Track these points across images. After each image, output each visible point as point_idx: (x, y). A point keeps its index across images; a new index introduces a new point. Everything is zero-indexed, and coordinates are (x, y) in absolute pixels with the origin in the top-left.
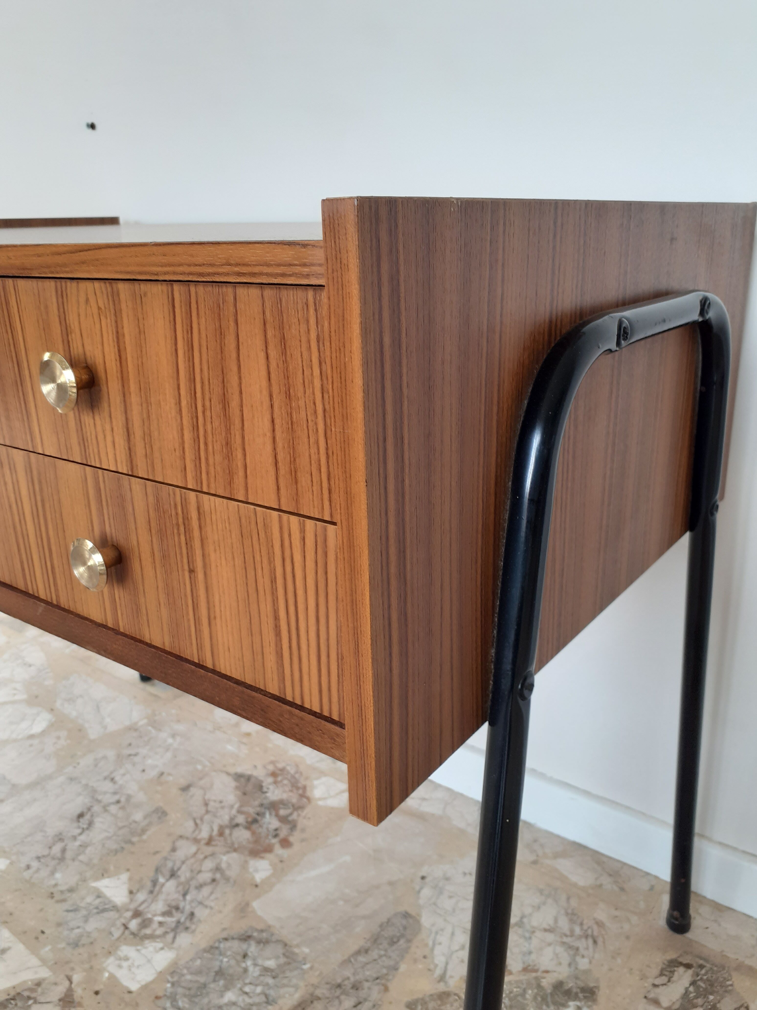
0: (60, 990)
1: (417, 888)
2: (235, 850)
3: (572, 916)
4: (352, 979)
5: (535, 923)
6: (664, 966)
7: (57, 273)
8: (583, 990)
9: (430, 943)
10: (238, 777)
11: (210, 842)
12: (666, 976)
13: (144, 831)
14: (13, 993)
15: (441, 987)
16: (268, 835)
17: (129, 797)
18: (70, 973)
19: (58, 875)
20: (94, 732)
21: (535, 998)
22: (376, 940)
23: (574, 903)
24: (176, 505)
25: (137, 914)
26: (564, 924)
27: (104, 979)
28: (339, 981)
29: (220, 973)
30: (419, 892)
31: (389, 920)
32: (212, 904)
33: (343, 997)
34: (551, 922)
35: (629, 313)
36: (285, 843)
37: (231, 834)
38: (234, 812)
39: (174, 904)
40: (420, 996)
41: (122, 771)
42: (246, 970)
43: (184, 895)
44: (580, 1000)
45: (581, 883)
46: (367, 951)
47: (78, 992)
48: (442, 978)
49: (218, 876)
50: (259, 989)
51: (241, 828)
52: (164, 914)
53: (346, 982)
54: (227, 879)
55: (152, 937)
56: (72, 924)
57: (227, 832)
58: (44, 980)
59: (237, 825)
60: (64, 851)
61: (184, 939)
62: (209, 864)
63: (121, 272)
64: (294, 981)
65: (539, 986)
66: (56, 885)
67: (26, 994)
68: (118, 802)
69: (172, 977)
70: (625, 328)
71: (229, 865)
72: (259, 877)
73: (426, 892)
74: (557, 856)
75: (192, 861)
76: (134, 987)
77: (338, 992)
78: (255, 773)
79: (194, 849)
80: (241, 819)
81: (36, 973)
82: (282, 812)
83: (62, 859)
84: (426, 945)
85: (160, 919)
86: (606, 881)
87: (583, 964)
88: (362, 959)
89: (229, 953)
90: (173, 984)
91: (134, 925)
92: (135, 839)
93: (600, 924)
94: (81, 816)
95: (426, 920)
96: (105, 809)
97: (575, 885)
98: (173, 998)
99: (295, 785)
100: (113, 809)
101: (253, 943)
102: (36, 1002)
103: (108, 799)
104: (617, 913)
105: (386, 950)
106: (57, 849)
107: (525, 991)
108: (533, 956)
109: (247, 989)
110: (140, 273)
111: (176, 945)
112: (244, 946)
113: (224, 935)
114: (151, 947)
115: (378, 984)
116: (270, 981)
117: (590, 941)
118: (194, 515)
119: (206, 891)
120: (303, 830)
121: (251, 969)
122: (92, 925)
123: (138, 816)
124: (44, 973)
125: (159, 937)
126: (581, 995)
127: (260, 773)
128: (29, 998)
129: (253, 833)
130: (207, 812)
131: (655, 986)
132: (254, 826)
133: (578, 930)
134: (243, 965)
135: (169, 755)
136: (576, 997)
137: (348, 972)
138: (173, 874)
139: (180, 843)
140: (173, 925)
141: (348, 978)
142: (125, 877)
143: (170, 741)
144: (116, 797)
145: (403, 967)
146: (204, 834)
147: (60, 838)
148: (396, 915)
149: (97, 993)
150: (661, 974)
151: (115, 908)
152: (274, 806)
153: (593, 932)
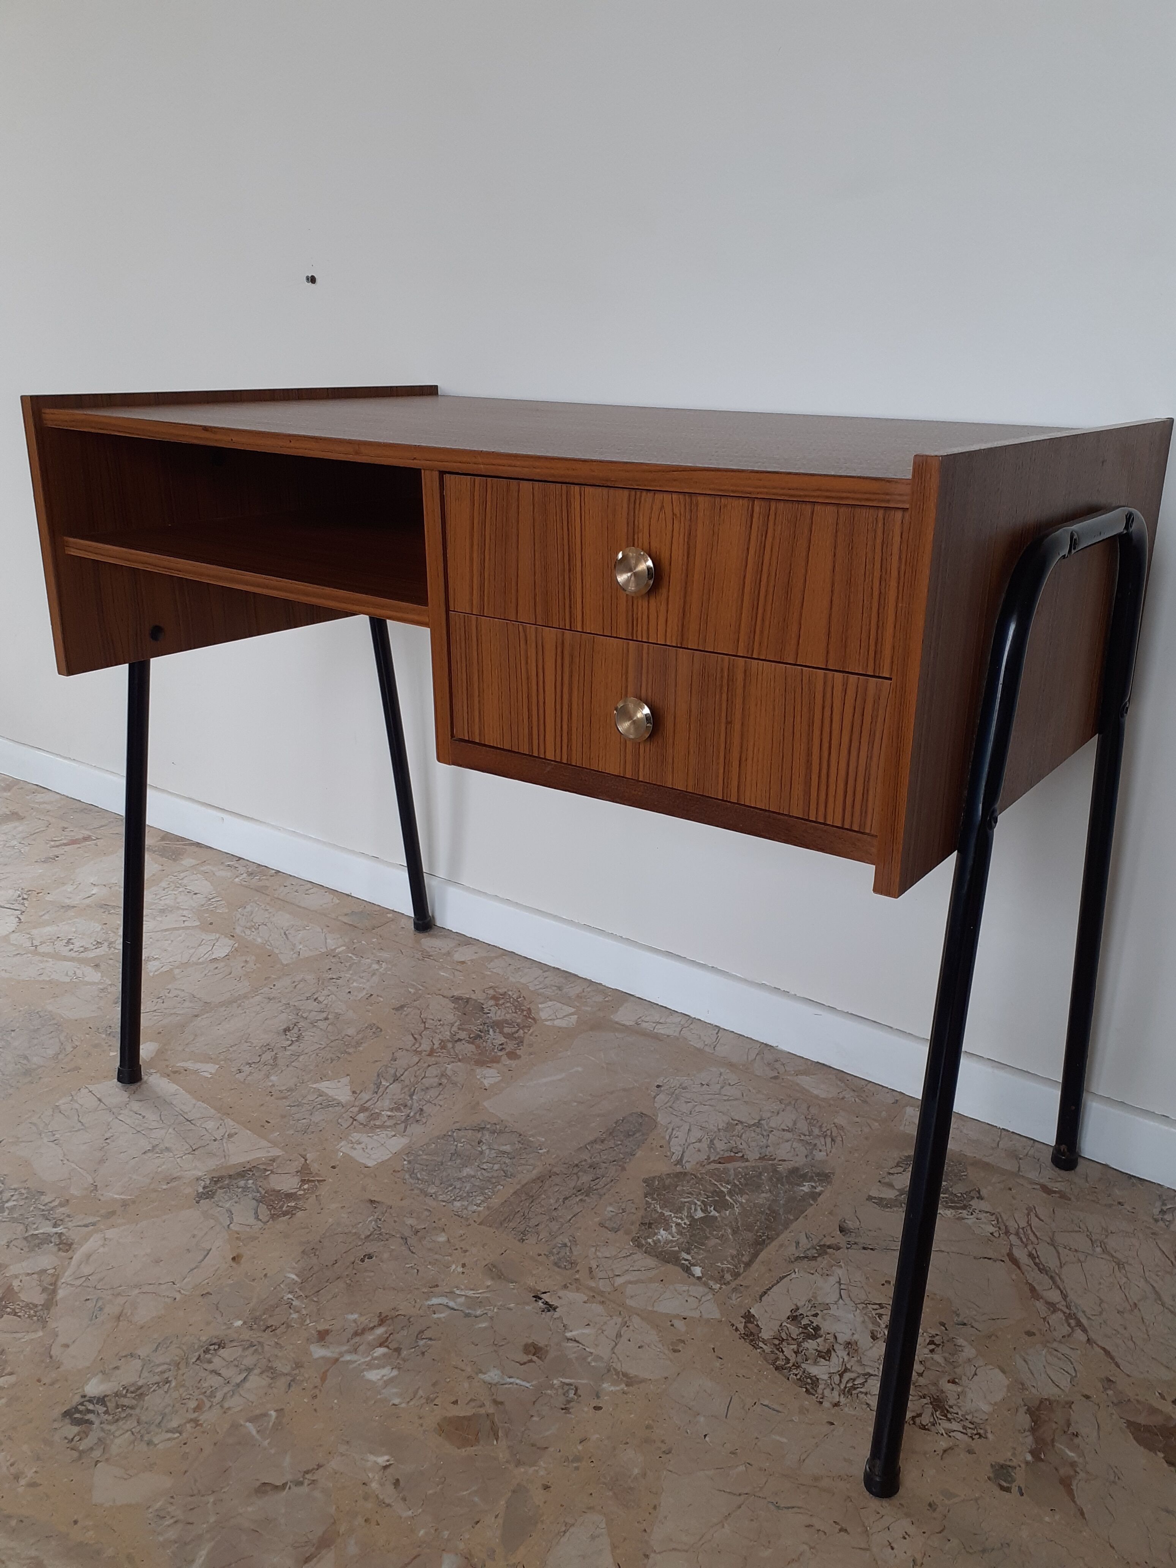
0: (298, 1164)
1: (653, 1094)
2: (460, 1060)
3: (811, 1121)
4: (589, 1161)
5: (773, 1124)
6: (901, 1160)
7: (645, 486)
8: (818, 1175)
9: (667, 1137)
10: (456, 999)
11: (431, 1053)
12: (902, 1167)
13: (359, 1044)
14: (248, 1166)
15: (678, 1169)
16: (493, 1049)
17: (337, 1016)
18: (304, 1153)
19: (273, 1078)
20: (286, 957)
21: (771, 1179)
22: (611, 1133)
23: (813, 1110)
24: (722, 670)
25: (363, 1109)
26: (803, 1126)
27: (339, 1157)
28: (576, 1162)
29: (456, 1154)
30: (655, 1097)
31: (624, 1119)
32: (441, 1103)
33: (580, 1174)
34: (790, 1125)
35: (1076, 527)
36: (512, 1055)
37: (453, 1047)
38: (454, 1029)
39: (401, 1102)
40: (657, 1174)
41: (326, 992)
42: (482, 1153)
43: (411, 1096)
44: (815, 1182)
45: (823, 1095)
46: (602, 1141)
47: (315, 1167)
48: (679, 1162)
49: (444, 1081)
50: (496, 1167)
51: (463, 1042)
52: (391, 1110)
53: (583, 1163)
54: (455, 1084)
55: (383, 1127)
56: (297, 1116)
57: (450, 1045)
58: (279, 1156)
59: (459, 1040)
60: (275, 1058)
61: (415, 1129)
62: (433, 1071)
63: (714, 489)
64: (531, 1161)
65: (775, 1171)
66: (273, 1085)
67: (262, 1167)
68: (326, 1019)
69: (408, 1157)
70: (1075, 540)
71: (455, 1072)
72: (486, 1083)
73: (662, 1097)
74: (798, 1073)
75: (416, 1068)
76: (370, 1163)
77: (576, 1170)
78: (473, 997)
79: (416, 1059)
80: (463, 1035)
81: (269, 1152)
82: (506, 1030)
83: (275, 1065)
84: (664, 1138)
85: (389, 1113)
86: (849, 1095)
87: (820, 1156)
88: (598, 1146)
89: (463, 1140)
90: (409, 1162)
91: (361, 1117)
92: (351, 1050)
93: (840, 1128)
94: (287, 1030)
95: (662, 1119)
96: (313, 1024)
97: (817, 1097)
98: (412, 1173)
99: (518, 1007)
100: (322, 1025)
101: (487, 1133)
102: (272, 1172)
103: (313, 1016)
104: (857, 1120)
105: (622, 1141)
106: (267, 1056)
107: (760, 1174)
108: (770, 1149)
109: (485, 1166)
110: (733, 491)
111: (407, 1133)
112: (479, 1135)
113: (457, 1126)
114: (383, 1134)
115: (615, 1165)
116: (507, 1161)
117: (829, 1140)
118: (740, 676)
119: (433, 1093)
120: (531, 1046)
121: (487, 1152)
122: (317, 1117)
123: (351, 1031)
124: (276, 1152)
125: (388, 1127)
126: (816, 1179)
127: (479, 996)
128: (266, 1170)
129: (478, 1047)
130: (425, 1028)
131: (890, 1173)
132: (477, 1041)
133: (816, 1131)
134: (480, 1149)
135: (376, 979)
136: (811, 1179)
137: (585, 1156)
138: (396, 1079)
139: (399, 1054)
140: (404, 1118)
141: (585, 1160)
142: (346, 1080)
143: (375, 966)
144: (324, 1015)
145: (639, 1153)
146: (425, 1046)
147: (268, 1047)
148: (631, 1114)
149: (333, 1167)
150: (898, 1165)
151: (339, 1103)
152: (498, 1025)
153: (831, 1133)
